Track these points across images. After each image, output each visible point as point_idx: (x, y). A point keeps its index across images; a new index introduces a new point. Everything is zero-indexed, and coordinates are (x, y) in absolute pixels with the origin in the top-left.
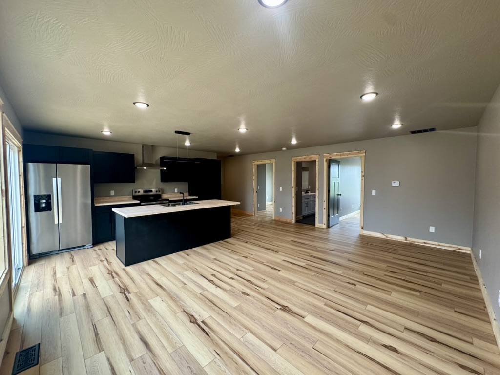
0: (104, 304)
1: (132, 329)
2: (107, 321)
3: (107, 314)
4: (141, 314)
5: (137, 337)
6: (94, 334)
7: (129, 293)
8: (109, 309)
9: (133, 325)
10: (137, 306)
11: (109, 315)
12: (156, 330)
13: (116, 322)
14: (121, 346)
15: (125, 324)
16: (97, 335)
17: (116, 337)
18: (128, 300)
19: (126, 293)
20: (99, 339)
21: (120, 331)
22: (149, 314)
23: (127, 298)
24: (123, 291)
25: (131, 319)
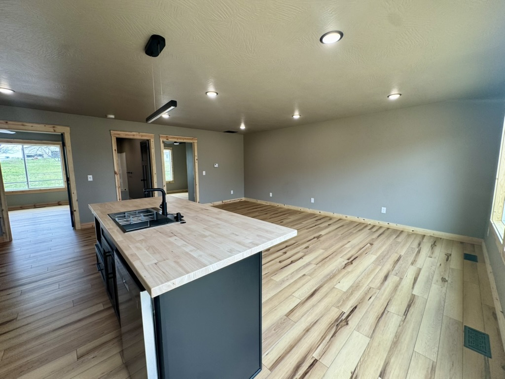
0: (377, 329)
1: (383, 288)
2: (392, 308)
3: (386, 314)
4: (366, 289)
5: (386, 283)
6: (411, 308)
7: (343, 313)
8: (380, 316)
9: (380, 289)
10: (357, 296)
11: (386, 312)
12: (373, 276)
13: (387, 301)
14: (400, 287)
15: (383, 295)
16: (409, 306)
17: (398, 293)
18: (356, 307)
19: (344, 317)
20: (409, 302)
21: (392, 293)
22: (361, 284)
23: (352, 311)
24: (343, 323)
25: (375, 293)
